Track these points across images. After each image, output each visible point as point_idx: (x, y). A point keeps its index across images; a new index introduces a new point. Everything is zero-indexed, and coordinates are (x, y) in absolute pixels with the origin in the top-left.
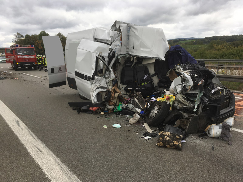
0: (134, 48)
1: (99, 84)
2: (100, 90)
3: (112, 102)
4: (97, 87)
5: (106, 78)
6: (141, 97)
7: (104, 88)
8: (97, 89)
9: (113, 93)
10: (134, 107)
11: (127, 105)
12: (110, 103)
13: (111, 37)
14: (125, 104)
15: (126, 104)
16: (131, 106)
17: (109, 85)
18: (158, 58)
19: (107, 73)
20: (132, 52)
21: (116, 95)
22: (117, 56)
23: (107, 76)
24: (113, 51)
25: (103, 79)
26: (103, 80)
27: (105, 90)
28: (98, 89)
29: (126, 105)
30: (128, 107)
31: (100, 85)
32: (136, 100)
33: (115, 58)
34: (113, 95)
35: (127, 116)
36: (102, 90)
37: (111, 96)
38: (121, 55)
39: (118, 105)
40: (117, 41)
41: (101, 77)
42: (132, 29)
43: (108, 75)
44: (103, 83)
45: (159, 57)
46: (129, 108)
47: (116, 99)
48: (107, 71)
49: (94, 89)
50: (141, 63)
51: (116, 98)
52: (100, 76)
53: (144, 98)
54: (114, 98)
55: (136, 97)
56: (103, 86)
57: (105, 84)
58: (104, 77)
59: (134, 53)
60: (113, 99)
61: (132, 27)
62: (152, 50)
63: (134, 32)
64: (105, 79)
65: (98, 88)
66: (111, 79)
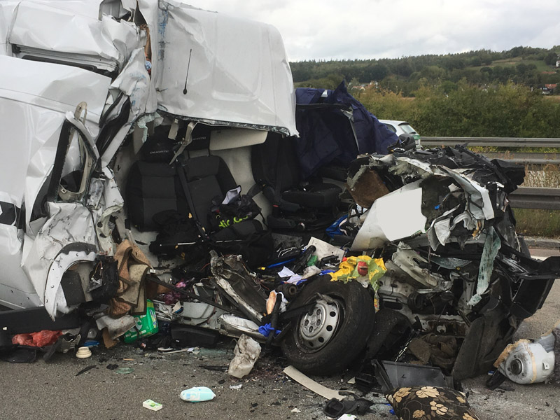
0: (185, 92)
1: (67, 236)
2: (74, 256)
3: (123, 301)
4: (59, 247)
5: (90, 208)
6: (243, 273)
7: (86, 248)
8: (62, 255)
9: (125, 265)
10: (213, 313)
11: (182, 309)
12: (114, 307)
13: (117, 43)
14: (169, 307)
15: (172, 303)
16: (197, 310)
17: (102, 235)
18: (279, 128)
19: (96, 186)
20: (177, 105)
21: (137, 272)
22: (137, 120)
23: (93, 200)
24: (124, 99)
25: (81, 211)
26: (79, 216)
27: (91, 257)
28: (67, 253)
29: (177, 307)
30: (184, 314)
31: (71, 236)
32: (223, 284)
33: (129, 127)
34: (123, 273)
35: (190, 350)
36: (82, 256)
37: (117, 278)
38: (148, 114)
39: (145, 313)
40: (137, 63)
41: (74, 205)
42: (177, 19)
43: (97, 194)
44: (82, 229)
45: (280, 126)
46: (189, 319)
47: (136, 289)
48: (94, 179)
49: (52, 254)
50: (206, 145)
51: (135, 283)
52: (70, 201)
53: (255, 275)
54: (130, 285)
55: (225, 272)
56: (82, 241)
57: (86, 232)
58: (85, 204)
59: (185, 108)
60: (125, 291)
61: (173, 11)
62: (254, 98)
63: (183, 30)
64: (87, 212)
65: (66, 250)
66: (109, 212)
